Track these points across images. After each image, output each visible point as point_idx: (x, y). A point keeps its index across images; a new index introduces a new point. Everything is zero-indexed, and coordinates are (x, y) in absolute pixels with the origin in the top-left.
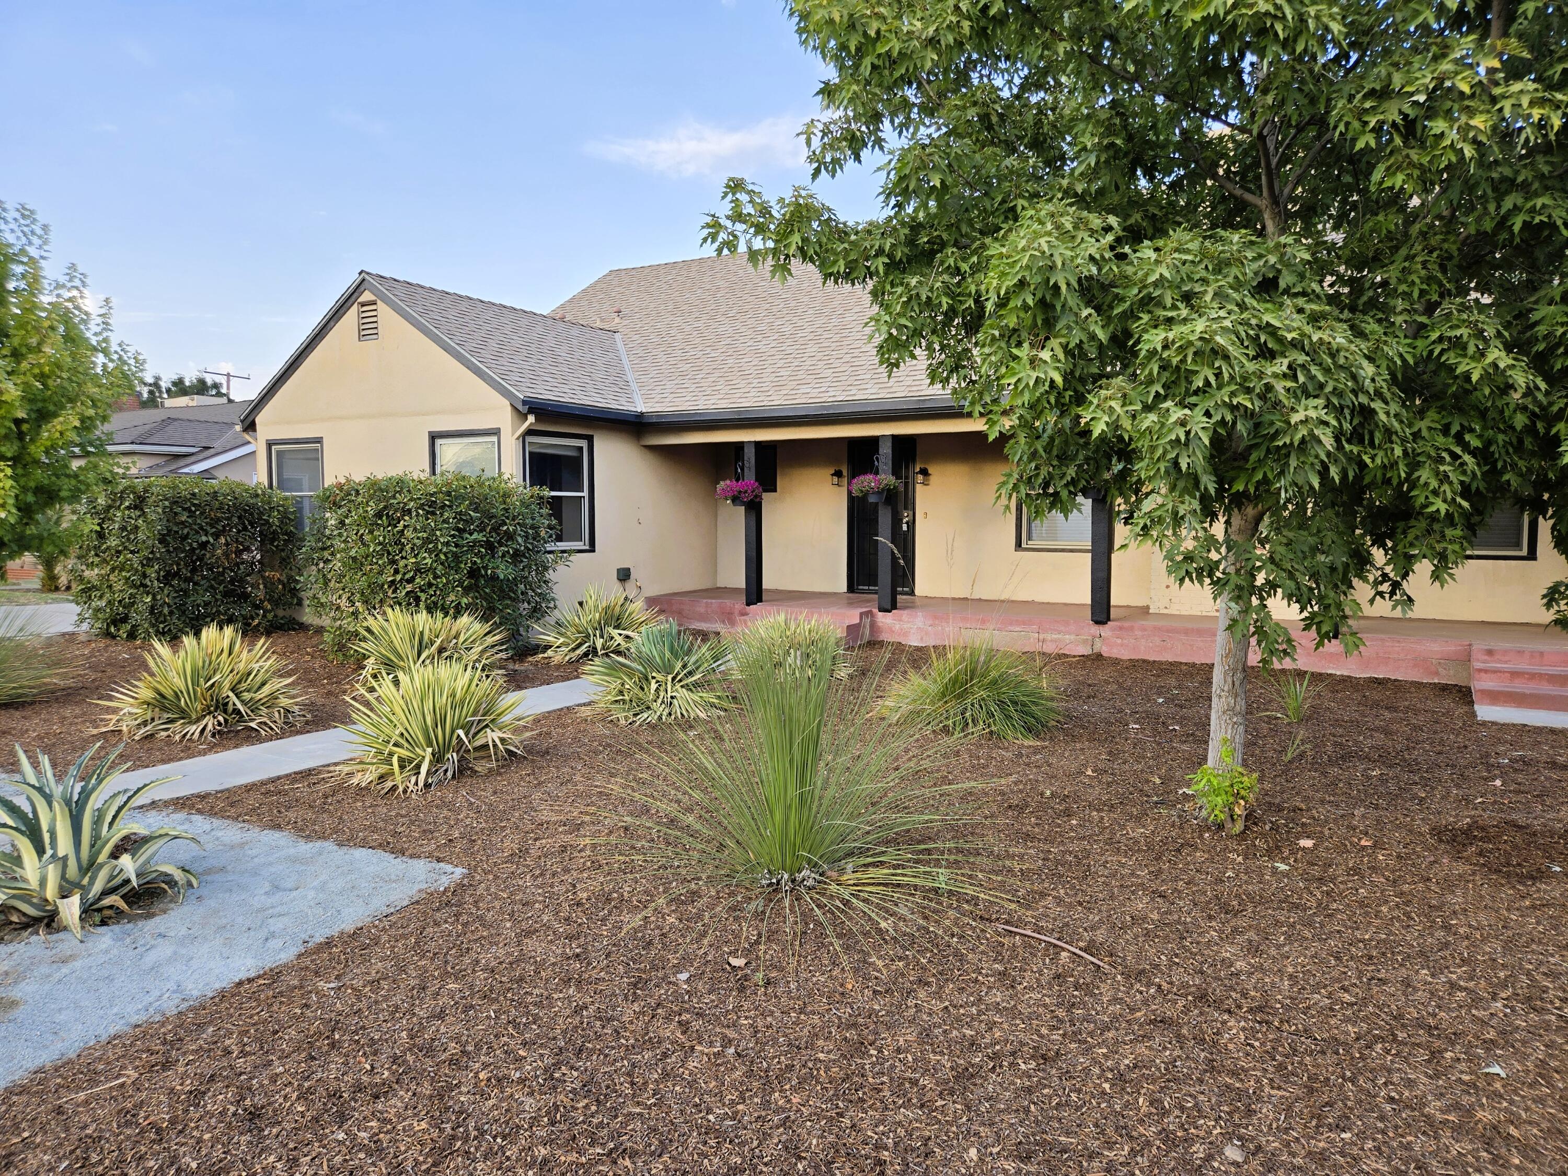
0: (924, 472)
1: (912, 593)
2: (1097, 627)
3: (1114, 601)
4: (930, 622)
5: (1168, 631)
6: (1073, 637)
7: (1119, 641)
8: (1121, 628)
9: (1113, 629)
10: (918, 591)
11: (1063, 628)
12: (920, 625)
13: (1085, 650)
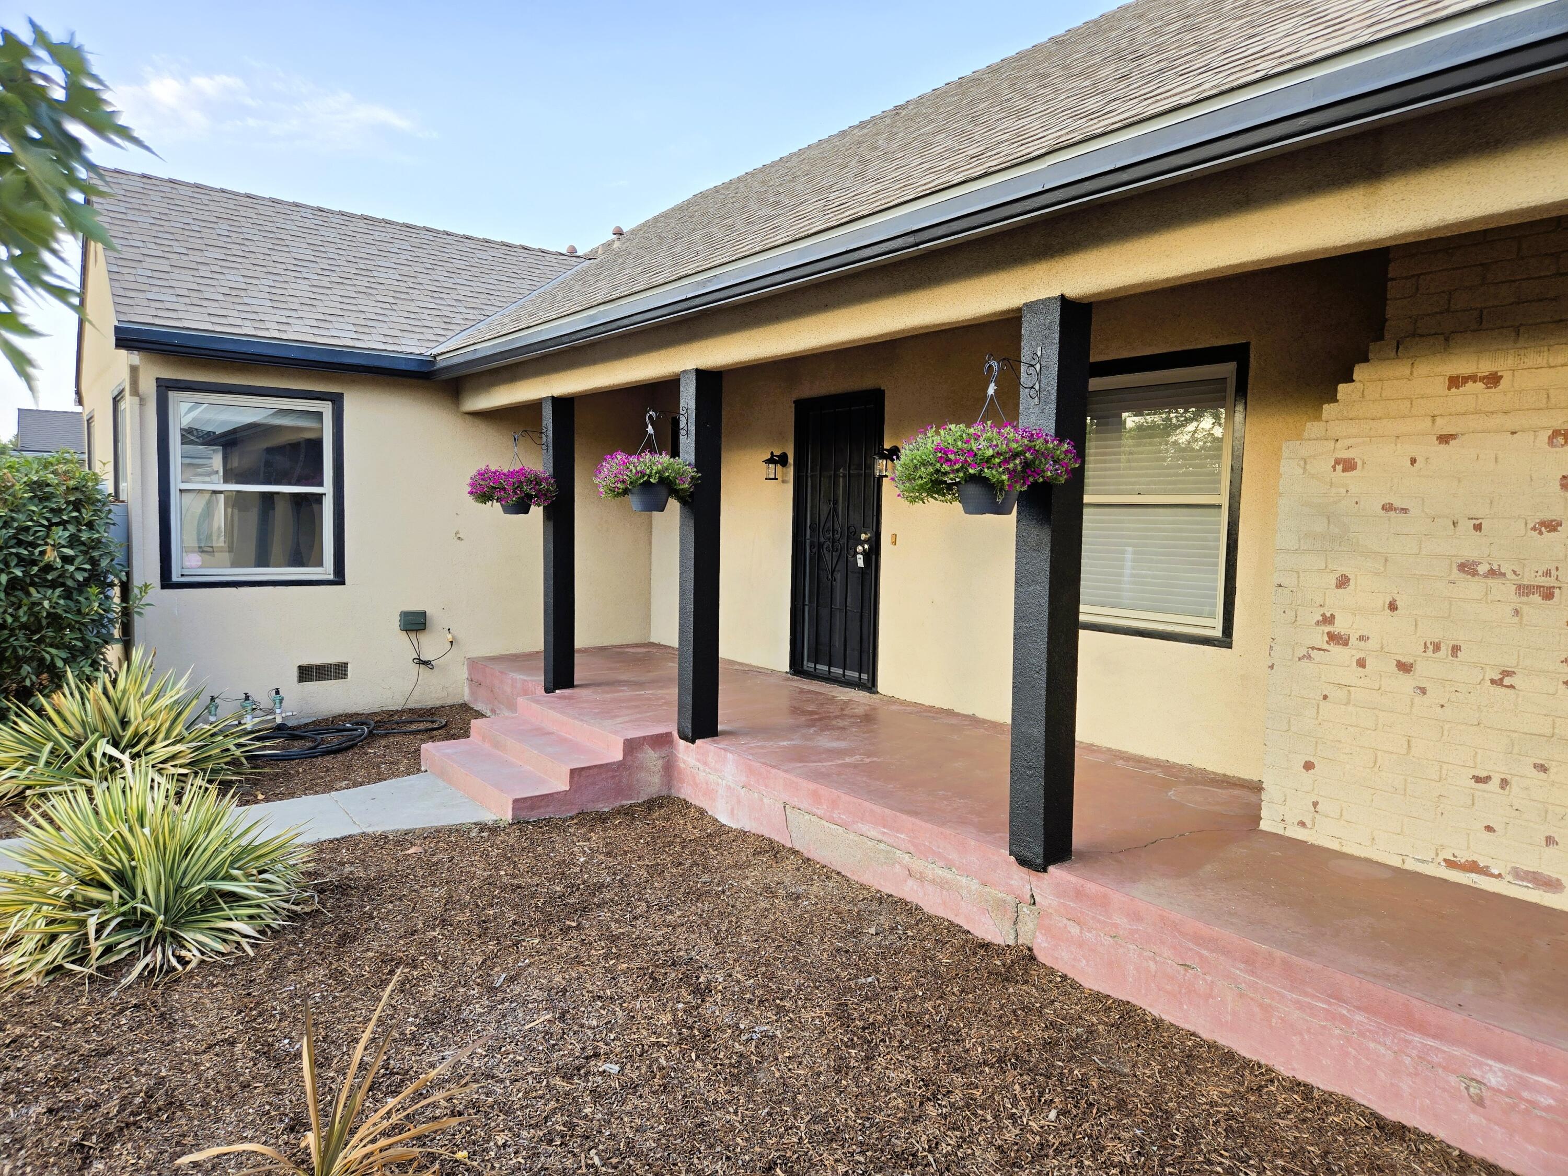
0: (894, 455)
1: (871, 686)
2: (1023, 873)
4: (743, 778)
5: (1200, 940)
6: (974, 886)
8: (1078, 894)
9: (1060, 891)
11: (955, 856)
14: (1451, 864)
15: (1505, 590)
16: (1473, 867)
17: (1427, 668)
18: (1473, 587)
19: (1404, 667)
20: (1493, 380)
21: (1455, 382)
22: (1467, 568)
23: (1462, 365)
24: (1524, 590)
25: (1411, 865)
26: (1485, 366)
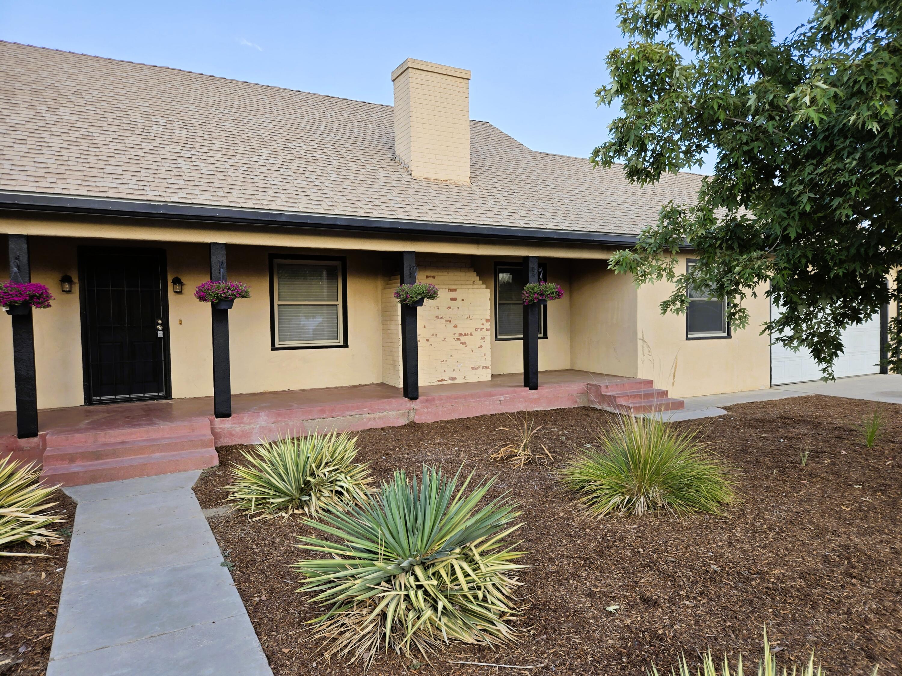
0: (177, 281)
1: (168, 395)
2: (411, 402)
3: (420, 385)
4: (273, 420)
5: (455, 398)
6: (395, 413)
7: (426, 410)
8: (427, 401)
9: (422, 402)
10: (175, 394)
11: (387, 407)
12: (263, 424)
13: (403, 422)
14: (439, 381)
15: (443, 321)
16: (443, 380)
17: (432, 340)
18: (438, 321)
19: (428, 340)
20: (434, 277)
21: (427, 277)
22: (437, 317)
23: (428, 273)
24: (446, 321)
25: (432, 384)
26: (432, 274)
